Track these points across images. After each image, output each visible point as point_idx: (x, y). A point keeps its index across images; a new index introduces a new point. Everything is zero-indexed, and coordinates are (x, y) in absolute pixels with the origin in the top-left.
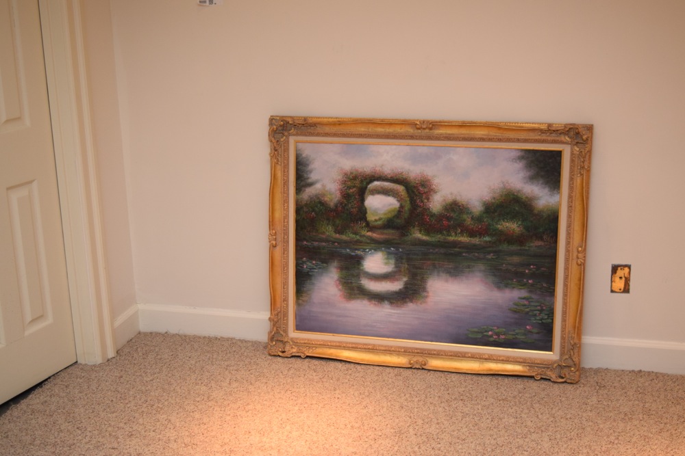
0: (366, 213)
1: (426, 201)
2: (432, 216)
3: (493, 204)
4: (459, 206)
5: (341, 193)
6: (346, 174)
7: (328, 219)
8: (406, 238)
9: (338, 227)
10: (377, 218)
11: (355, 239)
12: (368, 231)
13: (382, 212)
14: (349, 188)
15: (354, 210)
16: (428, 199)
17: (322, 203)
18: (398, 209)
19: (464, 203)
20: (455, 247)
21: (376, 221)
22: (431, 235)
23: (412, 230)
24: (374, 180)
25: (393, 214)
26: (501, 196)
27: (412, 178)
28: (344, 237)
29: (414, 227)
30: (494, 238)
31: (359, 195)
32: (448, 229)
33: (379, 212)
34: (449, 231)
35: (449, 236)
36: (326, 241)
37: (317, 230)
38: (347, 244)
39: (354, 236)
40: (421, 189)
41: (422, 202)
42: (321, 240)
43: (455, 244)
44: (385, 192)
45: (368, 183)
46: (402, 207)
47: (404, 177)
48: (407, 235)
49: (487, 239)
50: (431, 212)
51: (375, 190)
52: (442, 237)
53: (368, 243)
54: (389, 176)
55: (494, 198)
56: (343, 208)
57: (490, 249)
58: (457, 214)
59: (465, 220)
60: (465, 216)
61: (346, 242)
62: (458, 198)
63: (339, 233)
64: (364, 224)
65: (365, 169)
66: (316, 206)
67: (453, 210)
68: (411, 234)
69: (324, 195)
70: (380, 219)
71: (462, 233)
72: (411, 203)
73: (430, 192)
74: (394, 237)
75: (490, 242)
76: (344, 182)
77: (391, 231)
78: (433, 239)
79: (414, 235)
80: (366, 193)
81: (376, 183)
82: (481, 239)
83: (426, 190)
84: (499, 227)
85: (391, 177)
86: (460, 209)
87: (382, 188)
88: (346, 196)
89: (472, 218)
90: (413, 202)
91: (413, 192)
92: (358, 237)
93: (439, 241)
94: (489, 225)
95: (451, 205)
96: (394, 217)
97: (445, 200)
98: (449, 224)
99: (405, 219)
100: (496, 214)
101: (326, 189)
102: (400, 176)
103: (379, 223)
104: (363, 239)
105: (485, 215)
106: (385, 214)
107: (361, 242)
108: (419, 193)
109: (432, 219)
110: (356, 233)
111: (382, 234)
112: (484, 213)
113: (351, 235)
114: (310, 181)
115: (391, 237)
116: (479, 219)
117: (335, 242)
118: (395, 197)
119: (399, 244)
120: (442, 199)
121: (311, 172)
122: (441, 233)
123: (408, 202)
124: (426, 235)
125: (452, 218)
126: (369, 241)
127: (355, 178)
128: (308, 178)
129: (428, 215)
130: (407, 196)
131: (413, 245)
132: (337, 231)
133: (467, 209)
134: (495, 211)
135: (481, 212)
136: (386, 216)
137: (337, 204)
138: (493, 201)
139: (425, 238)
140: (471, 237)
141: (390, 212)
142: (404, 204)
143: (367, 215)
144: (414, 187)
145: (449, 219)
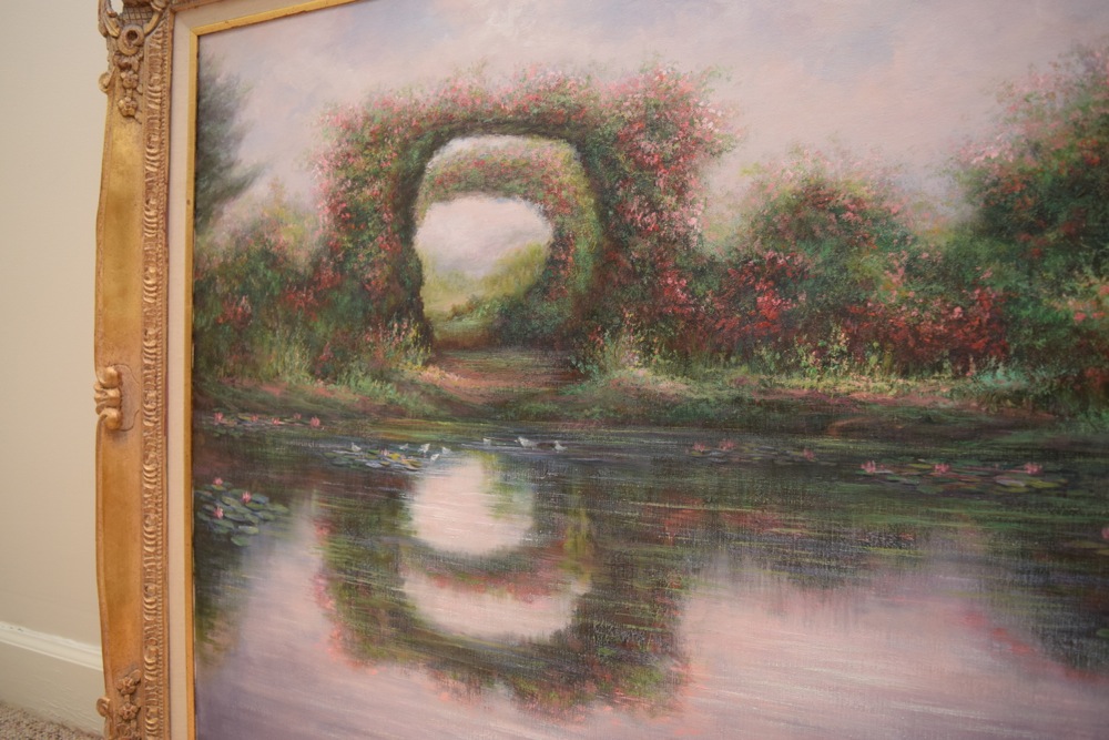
0: (420, 282)
1: (670, 200)
2: (700, 274)
3: (1029, 181)
4: (837, 211)
5: (333, 208)
6: (349, 127)
7: (290, 321)
8: (578, 389)
9: (321, 351)
10: (461, 301)
11: (381, 402)
12: (426, 364)
13: (481, 274)
14: (360, 181)
15: (377, 275)
16: (680, 191)
17: (273, 258)
18: (546, 253)
19: (862, 192)
20: (820, 431)
21: (458, 314)
22: (699, 368)
23: (610, 348)
24: (452, 135)
25: (527, 278)
26: (1079, 129)
27: (604, 98)
28: (342, 393)
29: (614, 336)
30: (1041, 374)
31: (395, 209)
32: (784, 338)
33: (469, 274)
34: (787, 344)
35: (788, 370)
36: (285, 409)
37: (256, 368)
38: (352, 418)
39: (377, 385)
40: (647, 145)
41: (654, 206)
42: (266, 408)
43: (820, 416)
44: (493, 181)
45: (428, 153)
46: (562, 241)
47: (572, 100)
48: (587, 376)
49: (1002, 378)
50: (691, 253)
51: (453, 177)
52: (754, 380)
53: (427, 417)
54: (509, 108)
55: (1036, 148)
56: (339, 267)
57: (1023, 437)
58: (827, 251)
59: (870, 284)
60: (871, 263)
61: (349, 414)
62: (833, 172)
63: (324, 376)
64: (413, 332)
65: (418, 95)
66: (254, 271)
67: (805, 233)
68: (603, 370)
69: (276, 224)
70: (473, 306)
71: (855, 351)
72: (603, 217)
73: (688, 153)
74: (532, 388)
75: (1018, 396)
76: (343, 162)
77: (516, 358)
78: (708, 392)
79: (616, 374)
80: (421, 197)
81: (459, 147)
82: (967, 384)
83: (669, 148)
84: (1072, 307)
85: (517, 112)
86: (848, 227)
87: (480, 163)
88: (349, 217)
89: (912, 270)
90: (608, 208)
91: (612, 164)
92: (391, 392)
93: (738, 401)
94: (1010, 297)
95: (795, 209)
96: (529, 292)
97: (762, 186)
98: (790, 306)
99: (578, 298)
100: (1051, 236)
101: (285, 199)
102: (555, 98)
103: (471, 322)
104: (410, 400)
105: (983, 248)
106: (494, 281)
107: (401, 413)
108: (640, 165)
109: (700, 288)
110: (382, 376)
111: (483, 372)
112: (981, 233)
113: (369, 385)
114: (236, 173)
115: (517, 387)
116: (952, 272)
117: (310, 415)
118: (534, 200)
119: (553, 417)
120: (748, 181)
121: (239, 138)
122: (747, 356)
123: (591, 215)
124: (672, 372)
125: (801, 274)
126: (430, 408)
127: (380, 138)
128: (230, 165)
129: (680, 272)
130: (582, 187)
131: (616, 424)
132: (321, 371)
133: (885, 219)
134: (1044, 220)
135: (960, 229)
136: (498, 292)
137: (318, 253)
138: (1030, 163)
139: (668, 385)
140: (905, 374)
141: (511, 270)
142: (571, 225)
143: (424, 292)
144: (617, 139)
145: (781, 279)
